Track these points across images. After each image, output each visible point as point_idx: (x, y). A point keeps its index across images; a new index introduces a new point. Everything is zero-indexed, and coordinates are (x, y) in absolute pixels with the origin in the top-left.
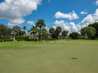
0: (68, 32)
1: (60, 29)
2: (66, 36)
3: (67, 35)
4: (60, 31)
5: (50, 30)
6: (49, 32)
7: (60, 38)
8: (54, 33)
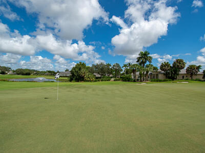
0: (199, 67)
1: (180, 63)
3: (199, 73)
4: (180, 67)
5: (161, 65)
6: (161, 69)
7: (183, 78)
8: (169, 70)
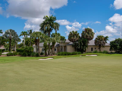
0: (106, 38)
1: (88, 33)
2: (104, 47)
3: (106, 44)
4: (89, 37)
5: (70, 35)
6: (69, 39)
7: (92, 50)
8: (77, 41)
